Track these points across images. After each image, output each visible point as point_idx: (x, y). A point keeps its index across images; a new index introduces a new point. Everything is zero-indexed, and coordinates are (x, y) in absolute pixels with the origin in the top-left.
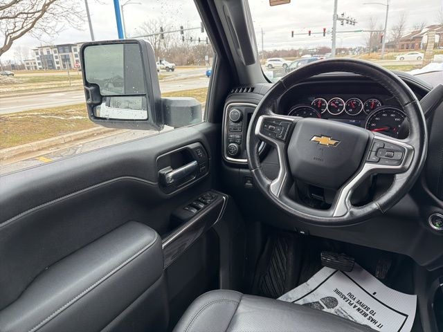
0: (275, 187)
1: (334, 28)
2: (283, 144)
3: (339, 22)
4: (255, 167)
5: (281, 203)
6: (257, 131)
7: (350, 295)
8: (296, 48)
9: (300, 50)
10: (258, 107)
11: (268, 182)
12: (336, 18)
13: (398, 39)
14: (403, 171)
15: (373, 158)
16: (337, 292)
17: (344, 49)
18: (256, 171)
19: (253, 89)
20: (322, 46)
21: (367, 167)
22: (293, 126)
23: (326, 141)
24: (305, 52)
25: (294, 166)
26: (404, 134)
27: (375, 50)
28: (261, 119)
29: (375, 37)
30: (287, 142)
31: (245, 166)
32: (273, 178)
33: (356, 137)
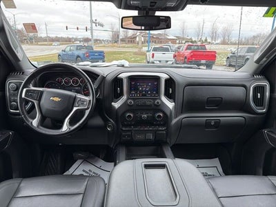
0: (35, 123)
1: (91, 27)
2: (37, 102)
3: (94, 25)
4: (23, 114)
5: (38, 130)
6: (23, 96)
7: (90, 171)
8: (71, 37)
9: (73, 38)
10: (24, 82)
11: (31, 120)
12: (92, 22)
13: (126, 37)
14: (88, 109)
15: (77, 105)
16: (84, 171)
17: (99, 40)
18: (25, 116)
19: (23, 73)
20: (86, 37)
21: (75, 109)
22: (42, 93)
23: (57, 99)
24: (76, 40)
25: (43, 111)
26: (87, 95)
27: (116, 42)
28: (25, 90)
29: (115, 35)
30: (39, 100)
31: (19, 114)
32: (34, 118)
33: (70, 96)
